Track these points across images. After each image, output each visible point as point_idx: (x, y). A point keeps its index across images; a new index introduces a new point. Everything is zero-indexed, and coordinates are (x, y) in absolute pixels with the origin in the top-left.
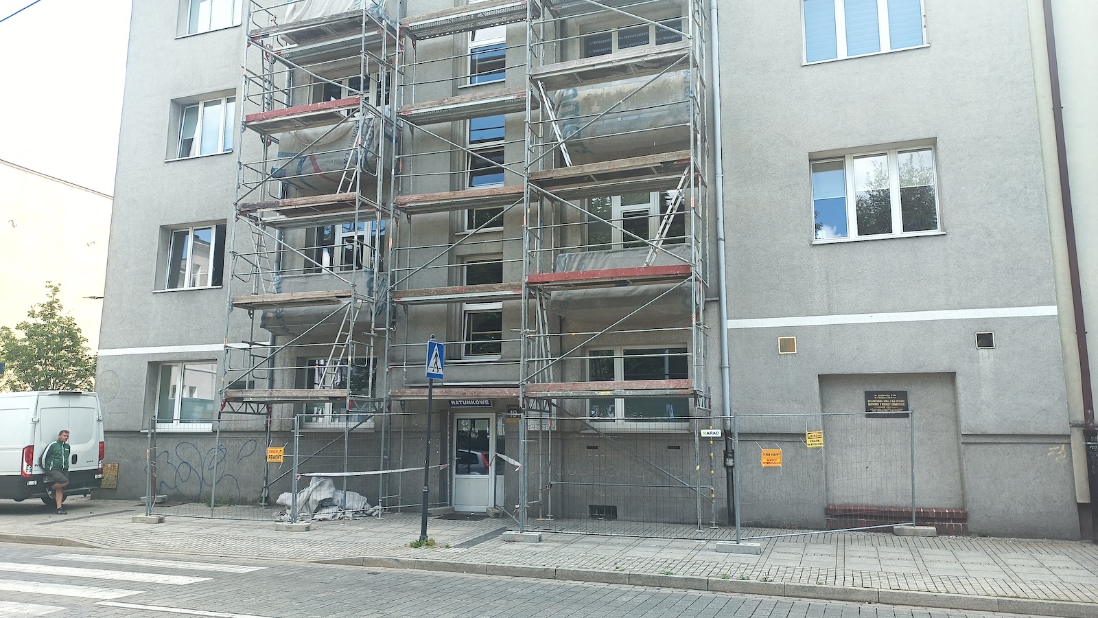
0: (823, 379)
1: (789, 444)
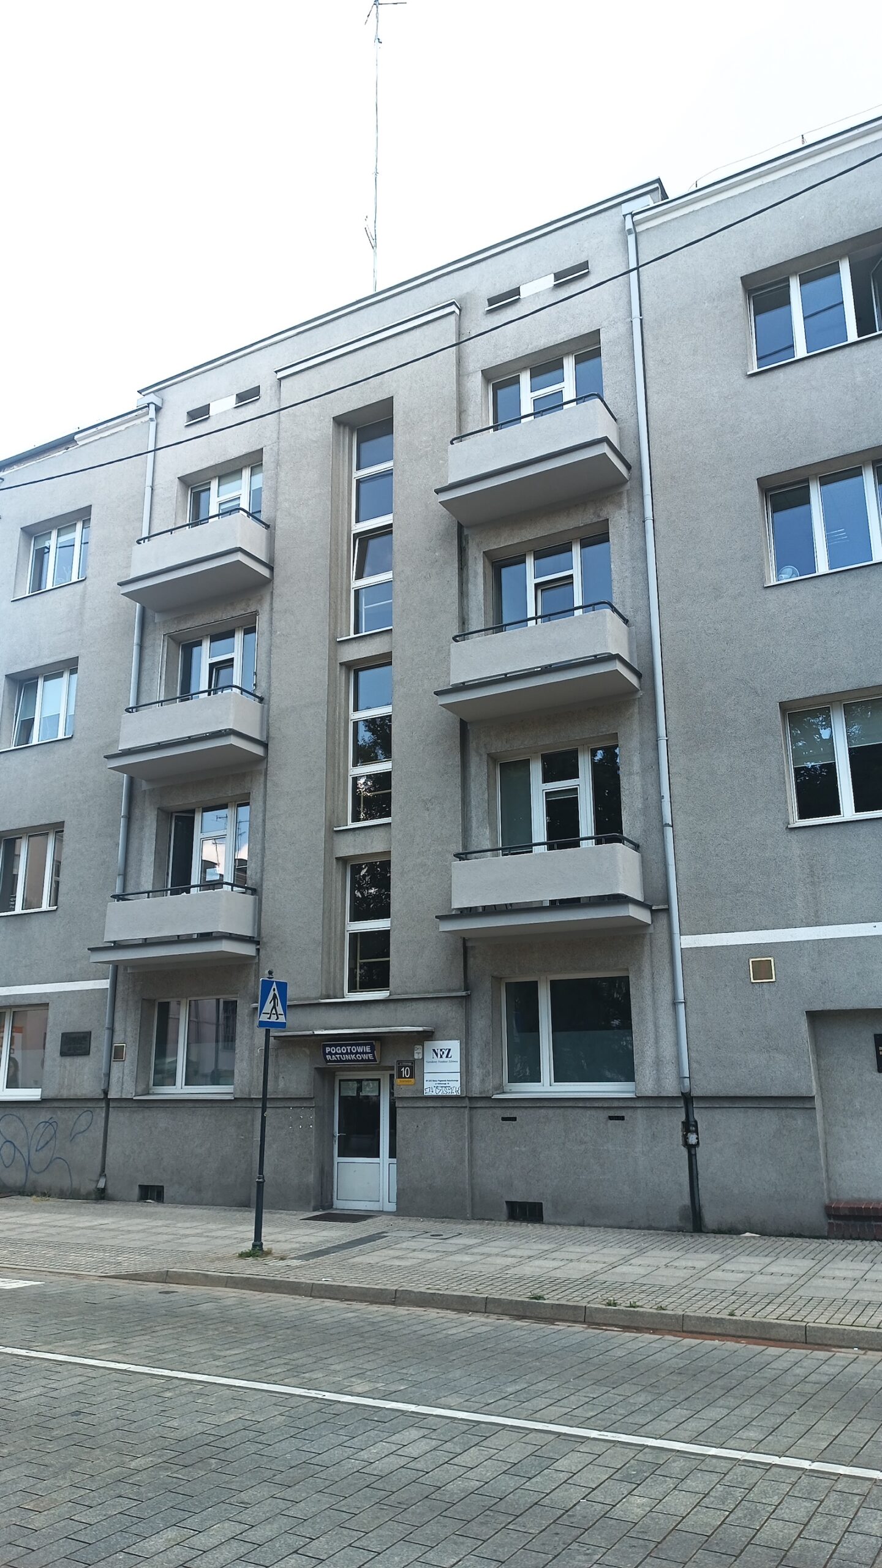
0: (815, 1017)
1: (771, 1112)
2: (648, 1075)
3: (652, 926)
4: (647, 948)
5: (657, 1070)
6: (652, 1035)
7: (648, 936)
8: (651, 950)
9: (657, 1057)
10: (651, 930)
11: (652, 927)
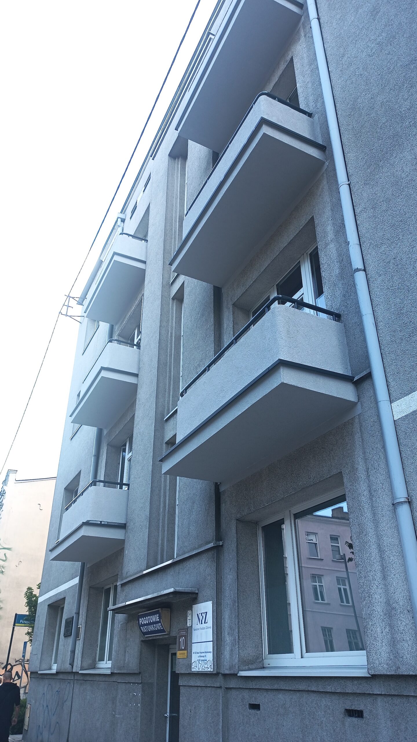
2: (380, 635)
3: (359, 404)
4: (357, 436)
5: (390, 626)
6: (377, 567)
7: (357, 420)
8: (362, 437)
9: (388, 603)
10: (359, 409)
11: (359, 406)
